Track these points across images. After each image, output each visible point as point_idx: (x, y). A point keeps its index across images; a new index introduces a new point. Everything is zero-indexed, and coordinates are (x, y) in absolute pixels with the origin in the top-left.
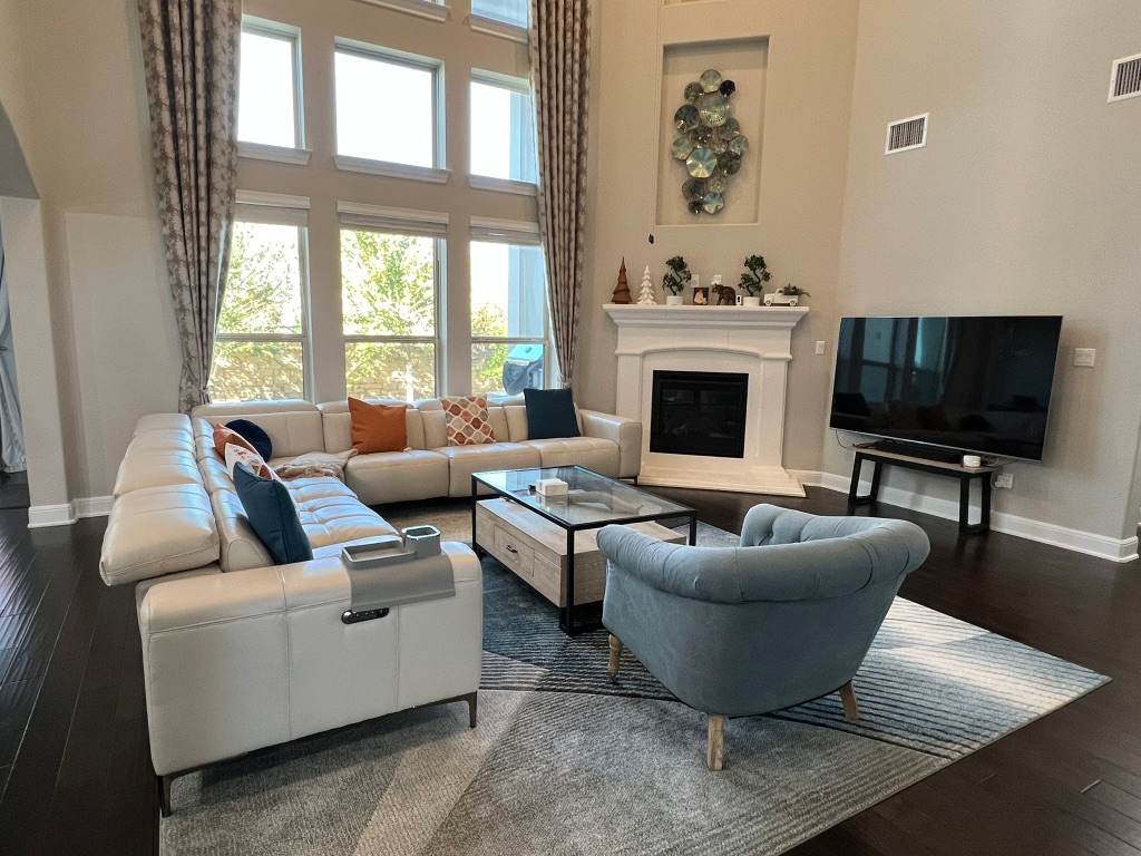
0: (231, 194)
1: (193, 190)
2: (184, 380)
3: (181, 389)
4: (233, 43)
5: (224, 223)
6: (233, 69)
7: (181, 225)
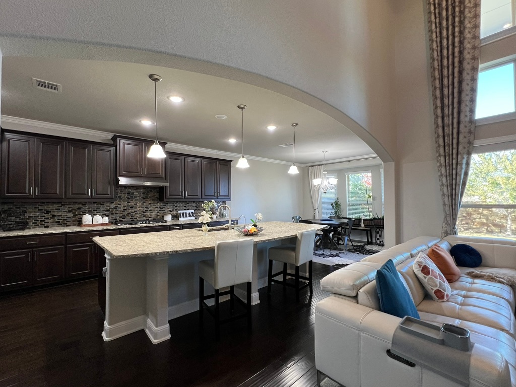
0: (470, 143)
1: (451, 146)
2: (444, 224)
3: (442, 227)
4: (474, 80)
5: (465, 157)
6: (473, 90)
7: (444, 161)
